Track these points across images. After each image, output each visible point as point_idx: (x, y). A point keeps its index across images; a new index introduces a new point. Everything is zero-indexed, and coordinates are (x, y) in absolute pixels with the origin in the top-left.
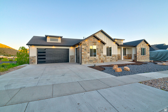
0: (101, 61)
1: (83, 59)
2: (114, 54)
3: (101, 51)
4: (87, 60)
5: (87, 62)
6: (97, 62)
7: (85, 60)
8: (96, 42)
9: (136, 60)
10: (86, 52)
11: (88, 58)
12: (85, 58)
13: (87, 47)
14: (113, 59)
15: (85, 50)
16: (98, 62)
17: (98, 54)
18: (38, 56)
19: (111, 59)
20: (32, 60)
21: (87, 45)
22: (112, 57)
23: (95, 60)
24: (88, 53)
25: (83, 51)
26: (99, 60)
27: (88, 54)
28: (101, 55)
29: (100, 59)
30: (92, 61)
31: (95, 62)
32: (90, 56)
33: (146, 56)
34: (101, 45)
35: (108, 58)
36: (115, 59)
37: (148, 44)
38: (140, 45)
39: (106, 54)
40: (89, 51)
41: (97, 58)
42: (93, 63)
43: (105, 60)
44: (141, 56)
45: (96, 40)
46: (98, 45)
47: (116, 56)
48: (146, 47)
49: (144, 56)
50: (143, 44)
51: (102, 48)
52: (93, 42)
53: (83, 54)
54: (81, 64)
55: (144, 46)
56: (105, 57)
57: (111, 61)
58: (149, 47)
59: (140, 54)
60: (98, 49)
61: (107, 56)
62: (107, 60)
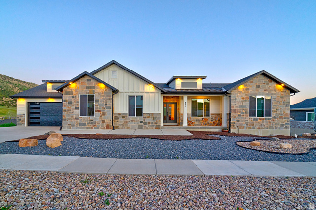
0: (105, 126)
1: (65, 120)
2: (151, 112)
3: (106, 105)
4: (74, 122)
5: (73, 126)
6: (95, 128)
7: (68, 122)
8: (94, 87)
9: (230, 130)
10: (72, 108)
11: (75, 118)
12: (70, 119)
13: (73, 97)
14: (145, 124)
15: (70, 103)
16: (98, 128)
17: (100, 111)
18: (29, 113)
19: (142, 124)
20: (20, 120)
21: (74, 93)
22: (144, 118)
23: (92, 123)
24: (77, 108)
25: (65, 106)
26: (101, 123)
27: (75, 110)
28: (106, 114)
29: (103, 121)
30: (85, 125)
31: (92, 128)
32: (81, 116)
33: (273, 120)
34: (105, 93)
35: (132, 121)
36: (152, 123)
37: (283, 85)
38: (245, 88)
39: (127, 112)
40: (78, 105)
41: (95, 119)
42: (88, 128)
43: (125, 125)
44: (250, 119)
45: (93, 83)
46: (99, 93)
47: (155, 118)
48: (275, 94)
49: (263, 119)
50: (261, 85)
51: (109, 99)
52: (87, 88)
53: (65, 111)
54: (61, 129)
55: (265, 90)
56: (124, 117)
57: (140, 127)
58: (289, 92)
59: (243, 113)
60: (97, 101)
61: (130, 116)
62: (130, 124)
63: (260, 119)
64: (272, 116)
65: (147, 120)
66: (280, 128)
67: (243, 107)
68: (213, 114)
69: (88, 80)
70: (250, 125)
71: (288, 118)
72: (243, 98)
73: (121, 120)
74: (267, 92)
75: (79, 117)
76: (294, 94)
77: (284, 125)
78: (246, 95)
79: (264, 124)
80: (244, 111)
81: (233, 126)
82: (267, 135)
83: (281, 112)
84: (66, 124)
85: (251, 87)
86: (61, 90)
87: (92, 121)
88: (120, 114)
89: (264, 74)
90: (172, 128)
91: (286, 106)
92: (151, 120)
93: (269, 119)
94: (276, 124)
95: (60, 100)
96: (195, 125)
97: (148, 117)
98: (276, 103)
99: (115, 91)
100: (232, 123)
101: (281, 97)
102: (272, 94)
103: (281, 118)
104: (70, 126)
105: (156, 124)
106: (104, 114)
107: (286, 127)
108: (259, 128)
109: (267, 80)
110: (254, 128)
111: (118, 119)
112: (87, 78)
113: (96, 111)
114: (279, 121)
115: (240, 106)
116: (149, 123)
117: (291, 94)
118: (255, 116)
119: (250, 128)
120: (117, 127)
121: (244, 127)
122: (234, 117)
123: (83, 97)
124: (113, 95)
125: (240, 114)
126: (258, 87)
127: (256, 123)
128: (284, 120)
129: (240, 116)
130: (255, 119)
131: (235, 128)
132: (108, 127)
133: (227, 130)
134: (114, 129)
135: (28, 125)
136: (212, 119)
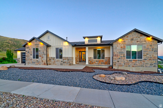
1: (27, 60)
2: (67, 56)
3: (43, 53)
4: (30, 61)
5: (30, 63)
6: (39, 64)
7: (28, 61)
8: (38, 44)
9: (113, 67)
11: (31, 60)
13: (29, 49)
14: (64, 62)
15: (29, 52)
16: (40, 65)
17: (41, 56)
19: (62, 63)
21: (30, 47)
22: (63, 59)
23: (38, 62)
24: (31, 55)
25: (27, 54)
26: (41, 62)
27: (30, 56)
28: (44, 57)
29: (42, 61)
30: (34, 63)
31: (38, 64)
32: (33, 58)
33: (144, 61)
34: (43, 47)
35: (57, 61)
37: (151, 37)
38: (123, 41)
39: (55, 56)
40: (32, 53)
41: (39, 60)
42: (36, 64)
43: (54, 63)
44: (126, 60)
45: (38, 42)
46: (40, 47)
47: (69, 59)
48: (145, 44)
49: (136, 60)
50: (134, 38)
51: (45, 50)
52: (35, 45)
53: (27, 56)
54: (25, 65)
55: (137, 42)
56: (53, 59)
57: (61, 64)
58: (157, 42)
59: (122, 57)
60: (40, 51)
61: (56, 58)
62: (56, 63)
63: (134, 60)
64: (143, 58)
65: (64, 61)
66: (149, 67)
67: (121, 53)
68: (107, 58)
69: (36, 41)
70: (126, 64)
71: (156, 60)
72: (122, 47)
73: (52, 61)
74: (139, 43)
75: (32, 59)
76: (162, 43)
77: (153, 64)
78: (124, 45)
79: (137, 63)
80: (122, 56)
81: (115, 64)
82: (139, 71)
83: (150, 55)
85: (127, 40)
86: (24, 46)
87: (38, 61)
88: (52, 58)
89: (136, 31)
90: (79, 65)
91: (154, 52)
92: (67, 61)
93: (140, 60)
94: (146, 64)
96: (96, 64)
97: (65, 59)
98: (146, 50)
99: (48, 46)
100: (114, 63)
101: (150, 46)
102: (143, 44)
103: (150, 60)
104: (29, 63)
105: (69, 63)
106: (43, 58)
107: (154, 66)
108: (133, 66)
109: (139, 35)
110: (129, 66)
111: (51, 60)
112: (35, 40)
113: (39, 56)
114: (149, 62)
115: (120, 52)
116: (66, 62)
117: (158, 44)
118: (131, 59)
119: (127, 66)
120: (50, 64)
121: (122, 66)
122: (116, 59)
123: (34, 49)
124: (47, 48)
125: (119, 57)
126: (132, 39)
127: (131, 63)
128: (152, 61)
129: (119, 58)
130: (130, 61)
131: (116, 66)
132: (44, 64)
133: (111, 67)
134: (47, 65)
135: (22, 63)
136: (106, 60)
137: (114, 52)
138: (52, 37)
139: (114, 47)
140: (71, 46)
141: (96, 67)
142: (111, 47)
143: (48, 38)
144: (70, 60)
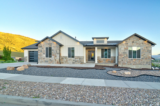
0: (56, 62)
1: (39, 59)
2: (78, 56)
3: (56, 52)
4: (43, 60)
5: (43, 62)
6: (52, 63)
8: (51, 44)
10: (42, 53)
11: (44, 58)
12: (41, 59)
13: (42, 48)
14: (76, 61)
15: (41, 51)
17: (54, 55)
19: (74, 61)
21: (43, 46)
22: (75, 58)
23: (51, 61)
24: (44, 54)
25: (39, 53)
26: (54, 61)
28: (57, 56)
29: (56, 60)
30: (47, 61)
31: (51, 63)
33: (142, 60)
34: (56, 46)
35: (69, 60)
36: (79, 61)
37: (147, 41)
38: (126, 43)
39: (67, 55)
40: (44, 52)
41: (52, 59)
42: (49, 63)
43: (66, 62)
44: (129, 59)
45: (51, 42)
46: (53, 46)
48: (142, 46)
49: (136, 59)
50: (135, 41)
51: (58, 49)
52: (49, 44)
53: (39, 55)
54: (37, 64)
55: (137, 44)
56: (66, 58)
57: (73, 63)
58: (151, 45)
59: (125, 56)
60: (53, 50)
61: (68, 57)
62: (69, 61)
63: (134, 60)
64: (141, 58)
65: (76, 60)
66: (145, 65)
67: (125, 53)
69: (49, 40)
70: (129, 63)
71: (150, 59)
72: (125, 48)
73: (65, 60)
74: (138, 45)
75: (45, 58)
76: (154, 46)
77: (148, 63)
78: (127, 46)
79: (137, 62)
80: (126, 55)
81: (120, 63)
82: (139, 68)
83: (146, 55)
84: (40, 61)
85: (129, 42)
86: (37, 45)
87: (51, 60)
88: (64, 57)
89: (136, 35)
90: (90, 64)
91: (149, 53)
92: (78, 60)
93: (139, 59)
94: (143, 62)
95: (37, 50)
96: (103, 62)
97: (77, 58)
98: (143, 51)
99: (61, 46)
100: (119, 61)
101: (146, 48)
102: (141, 46)
103: (146, 59)
105: (81, 61)
106: (56, 57)
107: (149, 64)
108: (134, 64)
109: (138, 38)
110: (131, 64)
111: (63, 59)
112: (48, 39)
113: (52, 55)
114: (145, 61)
115: (124, 53)
116: (77, 61)
117: (152, 46)
118: (132, 58)
119: (129, 64)
120: (62, 63)
121: (125, 64)
122: (120, 58)
123: (47, 48)
124: (60, 47)
125: (123, 57)
126: (133, 42)
127: (132, 61)
128: (148, 60)
129: (123, 58)
130: (131, 60)
131: (121, 64)
132: (58, 63)
133: (117, 65)
134: (60, 64)
135: (29, 62)
136: (112, 59)
137: (119, 52)
138: (64, 37)
139: (119, 48)
140: (83, 46)
141: (104, 65)
142: (116, 48)
143: (61, 38)
144: (82, 59)
